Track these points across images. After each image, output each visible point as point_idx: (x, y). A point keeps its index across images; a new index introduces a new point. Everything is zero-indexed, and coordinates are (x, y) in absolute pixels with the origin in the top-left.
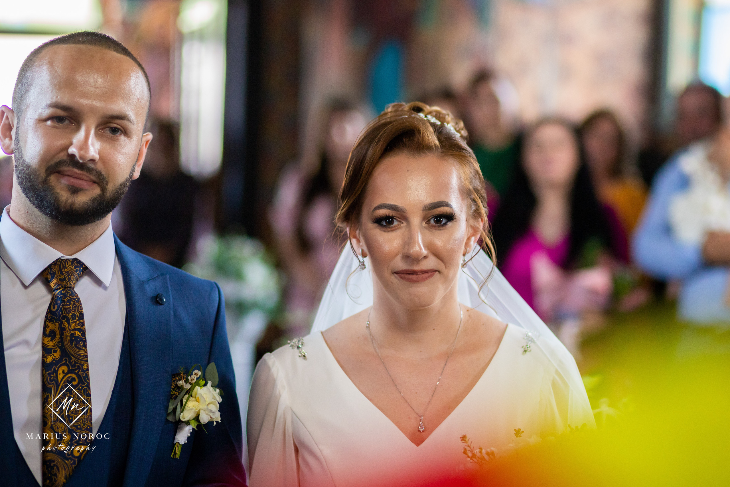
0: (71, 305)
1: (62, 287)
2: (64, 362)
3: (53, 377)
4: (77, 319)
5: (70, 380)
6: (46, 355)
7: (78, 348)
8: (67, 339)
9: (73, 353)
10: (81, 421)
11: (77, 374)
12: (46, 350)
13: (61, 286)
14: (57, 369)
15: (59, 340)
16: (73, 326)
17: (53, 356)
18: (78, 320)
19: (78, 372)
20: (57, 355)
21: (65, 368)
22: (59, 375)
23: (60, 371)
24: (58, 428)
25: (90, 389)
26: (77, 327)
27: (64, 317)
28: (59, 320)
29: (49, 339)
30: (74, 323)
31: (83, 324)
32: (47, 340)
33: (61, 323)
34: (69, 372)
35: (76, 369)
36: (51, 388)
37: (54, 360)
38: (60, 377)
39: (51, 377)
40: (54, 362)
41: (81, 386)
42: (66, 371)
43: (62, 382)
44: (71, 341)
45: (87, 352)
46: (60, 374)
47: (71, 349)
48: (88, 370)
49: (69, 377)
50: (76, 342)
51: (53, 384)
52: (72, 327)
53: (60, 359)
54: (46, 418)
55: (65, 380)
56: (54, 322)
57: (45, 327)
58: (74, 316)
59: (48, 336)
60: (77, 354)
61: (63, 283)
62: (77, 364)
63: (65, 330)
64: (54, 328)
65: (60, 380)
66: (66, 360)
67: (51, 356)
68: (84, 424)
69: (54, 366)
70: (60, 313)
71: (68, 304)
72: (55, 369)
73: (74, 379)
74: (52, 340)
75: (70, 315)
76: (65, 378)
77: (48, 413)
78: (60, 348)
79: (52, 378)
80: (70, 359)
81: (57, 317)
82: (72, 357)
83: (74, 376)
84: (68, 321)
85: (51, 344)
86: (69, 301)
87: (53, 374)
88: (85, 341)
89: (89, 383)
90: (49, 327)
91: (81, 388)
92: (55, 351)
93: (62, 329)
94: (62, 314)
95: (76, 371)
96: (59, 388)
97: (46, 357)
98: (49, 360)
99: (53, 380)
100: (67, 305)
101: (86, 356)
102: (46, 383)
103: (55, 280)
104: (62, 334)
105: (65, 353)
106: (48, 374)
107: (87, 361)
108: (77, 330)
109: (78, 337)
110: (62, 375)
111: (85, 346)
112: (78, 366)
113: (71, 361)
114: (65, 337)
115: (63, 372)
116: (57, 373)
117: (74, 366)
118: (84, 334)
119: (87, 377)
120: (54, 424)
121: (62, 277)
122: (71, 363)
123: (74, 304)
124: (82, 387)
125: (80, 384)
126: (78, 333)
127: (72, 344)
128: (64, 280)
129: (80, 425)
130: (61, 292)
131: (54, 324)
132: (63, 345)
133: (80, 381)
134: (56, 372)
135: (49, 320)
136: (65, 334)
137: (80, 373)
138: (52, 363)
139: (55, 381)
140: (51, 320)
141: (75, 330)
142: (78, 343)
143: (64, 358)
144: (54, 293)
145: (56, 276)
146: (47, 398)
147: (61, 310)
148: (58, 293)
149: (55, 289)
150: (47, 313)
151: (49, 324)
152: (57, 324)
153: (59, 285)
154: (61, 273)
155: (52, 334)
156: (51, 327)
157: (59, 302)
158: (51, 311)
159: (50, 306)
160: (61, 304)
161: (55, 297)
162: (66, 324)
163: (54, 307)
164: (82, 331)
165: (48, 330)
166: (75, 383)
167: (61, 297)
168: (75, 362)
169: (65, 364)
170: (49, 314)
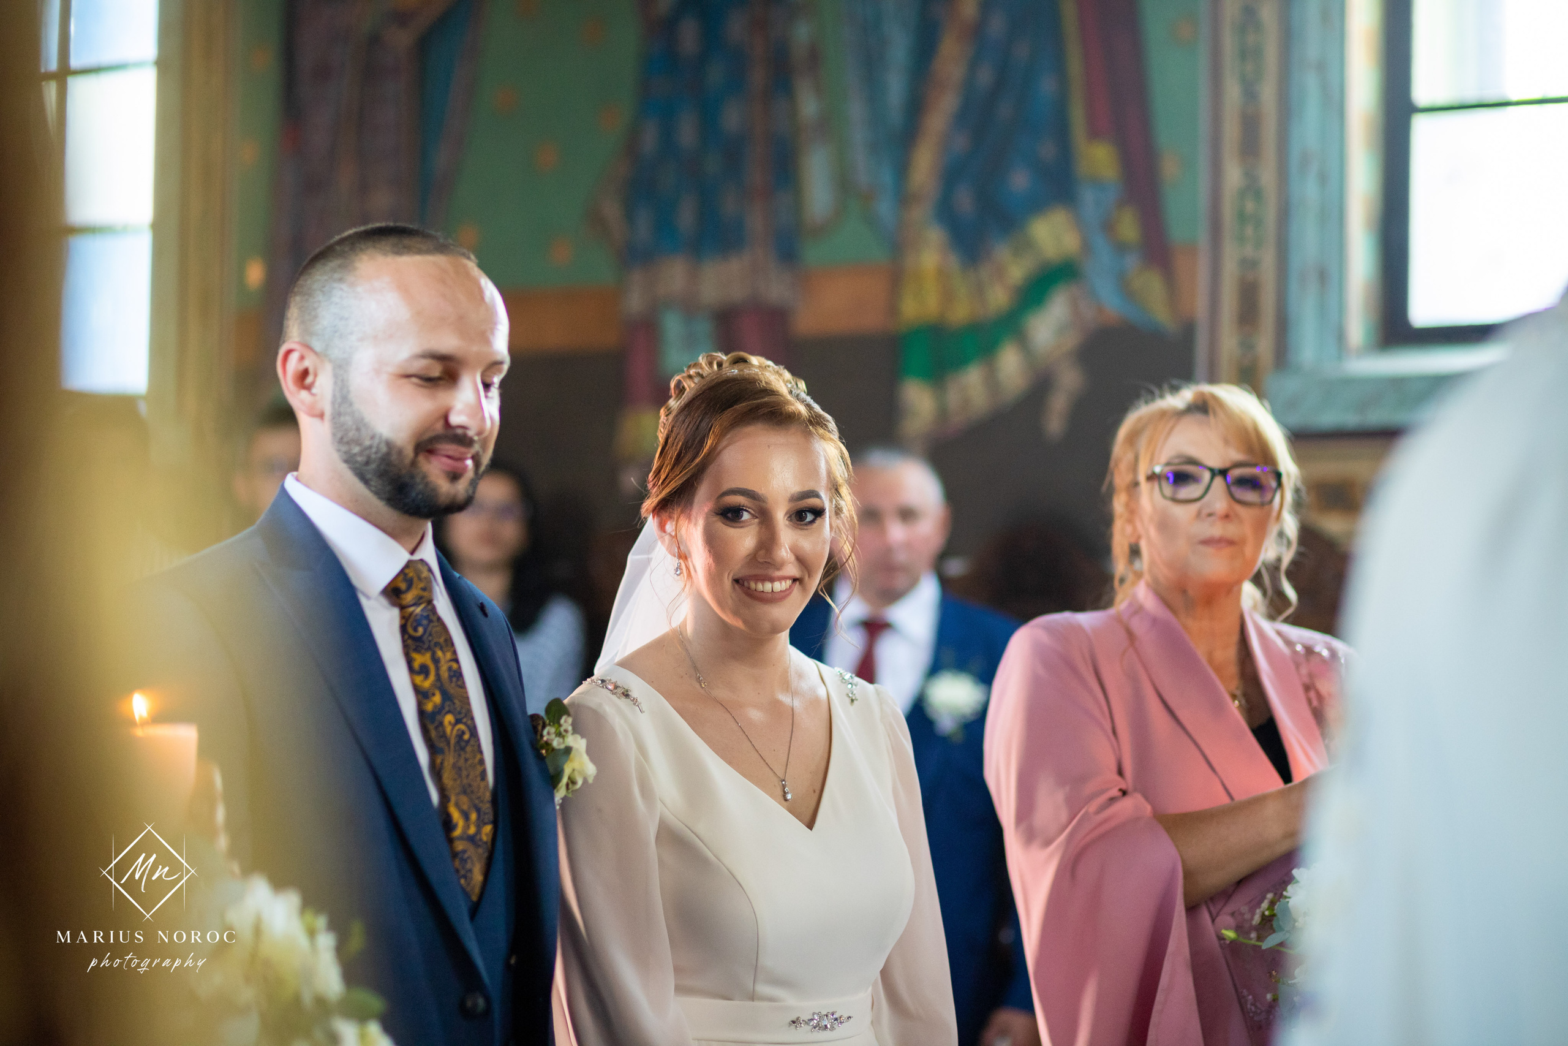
2: (447, 709)
3: (441, 731)
5: (460, 732)
6: (425, 701)
7: (458, 687)
8: (445, 674)
9: (454, 696)
10: (481, 791)
11: (465, 724)
12: (421, 695)
13: (423, 600)
14: (441, 719)
15: (434, 678)
16: (449, 655)
17: (433, 701)
18: (450, 647)
19: (466, 721)
20: (437, 699)
21: (449, 718)
22: (446, 729)
24: (462, 804)
25: (480, 743)
27: (437, 644)
28: (429, 648)
29: (422, 677)
30: (448, 651)
31: (455, 652)
32: (419, 679)
33: (432, 655)
34: (458, 721)
36: (443, 748)
37: (434, 707)
38: (448, 729)
39: (438, 732)
40: (435, 710)
41: (471, 742)
42: (452, 722)
43: (453, 738)
44: (451, 677)
45: (467, 692)
46: (447, 727)
47: (452, 689)
48: (473, 717)
49: (459, 730)
50: (456, 678)
52: (447, 658)
53: (442, 707)
54: (448, 790)
55: (455, 736)
56: (421, 652)
57: (410, 662)
58: (446, 640)
59: (419, 673)
60: (458, 696)
61: (425, 594)
62: (461, 711)
63: (439, 662)
64: (424, 661)
65: (449, 735)
66: (449, 706)
67: (430, 701)
68: (485, 796)
69: (438, 717)
70: (430, 638)
71: (438, 624)
72: (439, 720)
73: (463, 733)
74: (426, 678)
75: (442, 640)
76: (455, 731)
78: (438, 688)
80: (454, 704)
81: (425, 645)
82: (456, 701)
83: (462, 727)
84: (441, 649)
85: (427, 684)
87: (440, 728)
89: (478, 736)
90: (416, 659)
91: (471, 745)
92: (434, 695)
93: (436, 661)
94: (433, 639)
95: (464, 721)
97: (425, 704)
98: (429, 707)
99: (441, 736)
100: (437, 626)
101: (468, 698)
102: (435, 740)
104: (437, 669)
105: (446, 696)
106: (434, 728)
108: (454, 662)
109: (455, 672)
110: (450, 728)
111: (464, 683)
112: (463, 713)
113: (455, 707)
114: (441, 674)
115: (450, 723)
116: (444, 726)
117: (460, 713)
118: (460, 667)
119: (475, 727)
120: (458, 798)
121: (422, 585)
122: (455, 709)
124: (474, 744)
125: (472, 739)
126: (455, 666)
127: (451, 681)
128: (424, 589)
129: (482, 799)
130: (425, 608)
131: (423, 654)
132: (442, 685)
133: (471, 734)
134: (441, 724)
135: (413, 649)
136: (441, 669)
137: (469, 722)
138: (434, 713)
139: (444, 739)
140: (417, 650)
141: (451, 660)
142: (458, 680)
143: (448, 703)
144: (412, 609)
145: (414, 585)
146: (442, 763)
147: (430, 635)
148: (422, 610)
149: (411, 603)
150: (404, 641)
151: (415, 655)
152: (428, 655)
153: (421, 598)
154: (420, 579)
155: (424, 670)
156: (419, 659)
157: (425, 622)
158: (411, 637)
159: (403, 629)
160: (428, 625)
161: (416, 615)
162: (439, 654)
163: (415, 630)
164: (457, 661)
165: (416, 665)
166: (466, 737)
167: (428, 616)
168: (462, 708)
169: (449, 712)
170: (410, 642)
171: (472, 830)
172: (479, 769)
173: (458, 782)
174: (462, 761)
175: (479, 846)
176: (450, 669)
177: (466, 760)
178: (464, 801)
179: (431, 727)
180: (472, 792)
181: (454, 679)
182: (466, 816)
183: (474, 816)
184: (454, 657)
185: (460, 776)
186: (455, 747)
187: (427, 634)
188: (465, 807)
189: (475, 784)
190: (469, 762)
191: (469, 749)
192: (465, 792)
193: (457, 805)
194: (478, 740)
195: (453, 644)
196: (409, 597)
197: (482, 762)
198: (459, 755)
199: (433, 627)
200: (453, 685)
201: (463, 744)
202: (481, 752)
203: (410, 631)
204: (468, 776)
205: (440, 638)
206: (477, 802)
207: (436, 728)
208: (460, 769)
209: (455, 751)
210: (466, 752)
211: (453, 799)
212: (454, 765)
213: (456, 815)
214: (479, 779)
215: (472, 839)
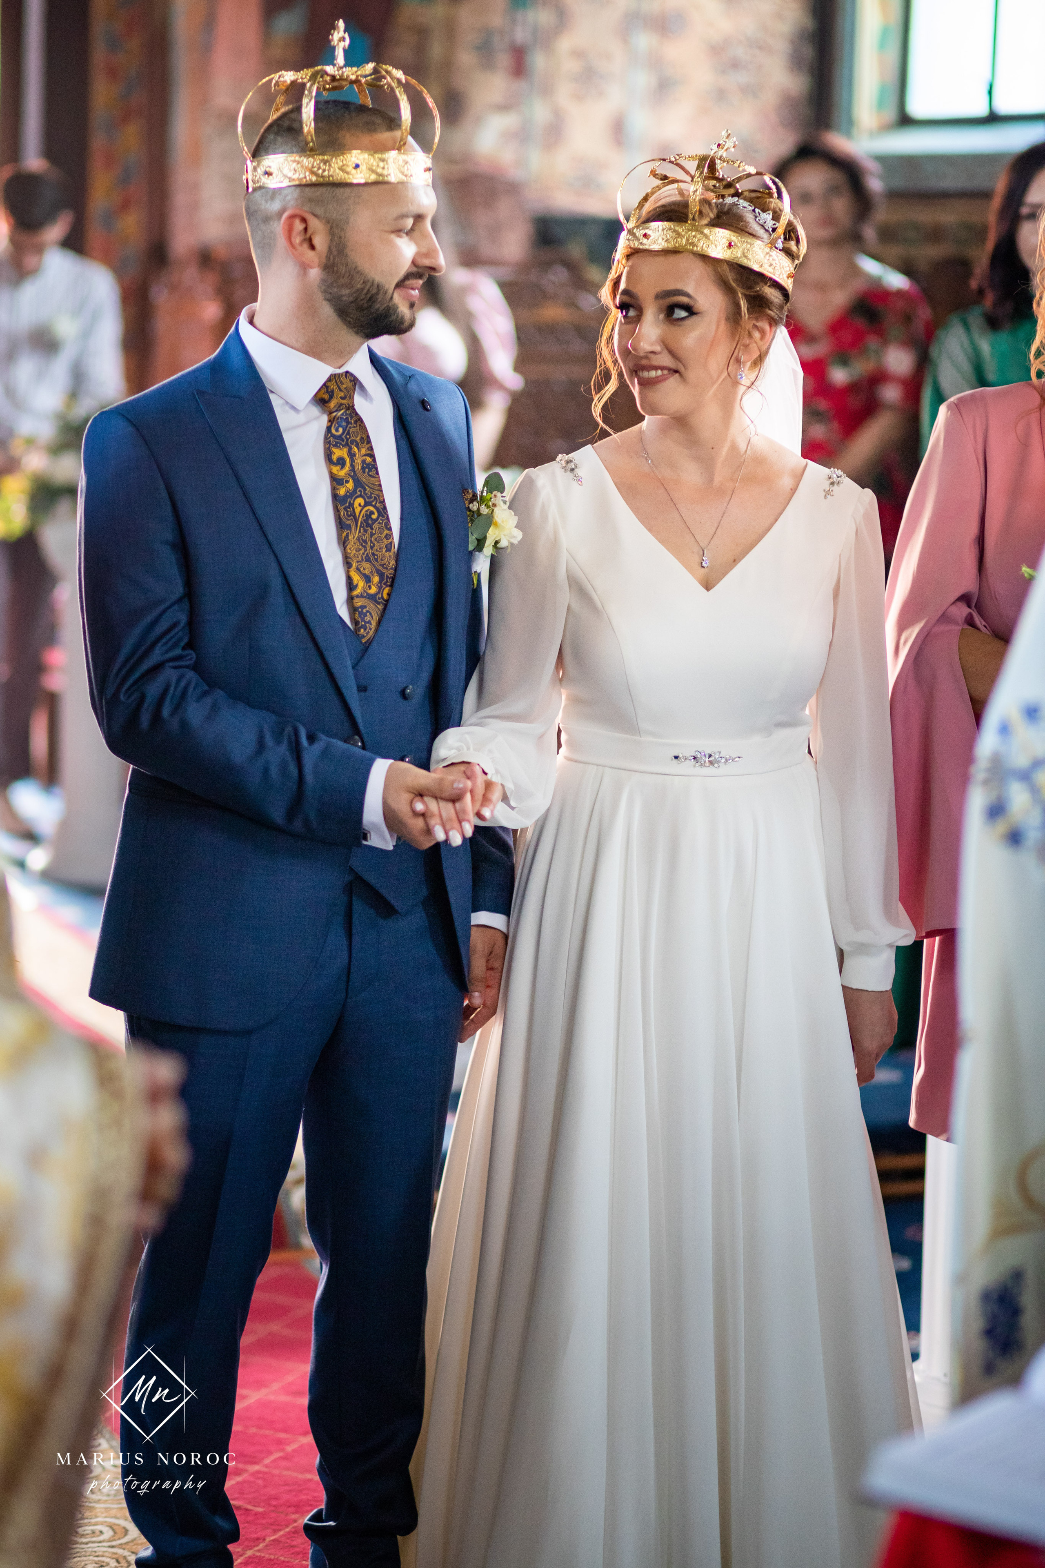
0: (358, 426)
1: (346, 407)
2: (359, 493)
3: (350, 511)
4: (365, 443)
5: (368, 513)
6: (338, 487)
7: (371, 476)
8: (358, 467)
9: (367, 483)
10: (386, 559)
11: (375, 507)
12: (336, 481)
14: (352, 502)
15: (349, 468)
16: (363, 451)
17: (346, 487)
18: (367, 444)
19: (376, 504)
20: (350, 485)
21: (360, 501)
22: (355, 509)
23: (356, 504)
24: (364, 569)
25: (389, 522)
26: (367, 453)
27: (352, 442)
28: (347, 445)
29: (338, 467)
30: (363, 448)
31: (371, 449)
32: (335, 469)
33: (350, 450)
34: (367, 504)
35: (373, 501)
36: (350, 524)
37: (348, 492)
38: (358, 510)
39: (347, 512)
40: (348, 494)
41: (381, 520)
42: (362, 504)
43: (361, 517)
44: (363, 469)
45: (380, 481)
46: (357, 508)
47: (364, 478)
48: (384, 501)
49: (367, 511)
50: (369, 469)
51: (352, 519)
52: (362, 453)
53: (355, 491)
54: (350, 558)
55: (363, 515)
56: (340, 447)
57: (330, 455)
58: (362, 438)
59: (336, 464)
60: (371, 484)
61: (345, 401)
62: (373, 495)
63: (355, 456)
64: (341, 455)
65: (357, 515)
66: (360, 491)
67: (344, 487)
68: (389, 563)
69: (349, 499)
70: (348, 437)
71: (355, 425)
72: (350, 502)
73: (372, 513)
74: (342, 468)
75: (358, 438)
76: (363, 512)
77: (351, 553)
78: (352, 477)
79: (349, 513)
80: (365, 489)
81: (343, 441)
82: (367, 488)
83: (372, 508)
84: (357, 446)
85: (342, 473)
86: (356, 422)
87: (350, 509)
88: (377, 469)
89: (388, 515)
90: (335, 453)
91: (381, 521)
92: (347, 482)
93: (353, 455)
94: (350, 437)
95: (374, 503)
96: (358, 523)
97: (339, 489)
98: (342, 492)
99: (351, 515)
100: (354, 427)
101: (380, 486)
102: (343, 519)
103: (335, 399)
104: (352, 461)
105: (358, 483)
106: (344, 509)
107: (382, 491)
108: (368, 456)
109: (369, 464)
110: (359, 509)
111: (377, 473)
112: (375, 497)
113: (366, 492)
114: (356, 465)
115: (360, 505)
116: (354, 507)
117: (370, 497)
118: (374, 460)
119: (385, 508)
120: (360, 565)
121: (343, 394)
122: (366, 494)
123: (360, 425)
124: (383, 521)
125: (380, 518)
126: (369, 459)
127: (364, 472)
128: (345, 398)
129: (385, 564)
130: (345, 412)
131: (341, 449)
132: (355, 474)
133: (380, 514)
134: (351, 505)
135: (333, 446)
136: (356, 461)
137: (378, 505)
138: (346, 497)
139: (353, 516)
140: (336, 446)
141: (365, 455)
142: (370, 470)
143: (359, 489)
144: (335, 414)
145: (335, 395)
146: (347, 535)
147: (348, 433)
148: (342, 414)
149: (335, 409)
150: (326, 438)
151: (334, 450)
152: (345, 450)
153: (341, 405)
154: (341, 390)
155: (341, 462)
156: (338, 453)
157: (344, 424)
158: (333, 435)
159: (329, 429)
160: (347, 426)
161: (338, 419)
162: (356, 449)
163: (337, 430)
164: (372, 456)
165: (335, 458)
166: (374, 517)
167: (347, 418)
168: (371, 493)
169: (360, 496)
170: (331, 439)
171: (373, 590)
172: (386, 542)
173: (362, 552)
174: (368, 535)
175: (379, 603)
176: (364, 462)
177: (372, 535)
178: (367, 568)
179: (341, 508)
180: (377, 560)
181: (367, 470)
182: (368, 579)
183: (376, 579)
184: (368, 452)
185: (365, 547)
186: (361, 523)
187: (344, 435)
188: (367, 572)
189: (379, 554)
190: (376, 536)
191: (376, 526)
192: (368, 560)
193: (358, 569)
194: (388, 518)
195: (369, 442)
196: (332, 404)
197: (389, 536)
198: (366, 531)
199: (350, 428)
200: (366, 474)
201: (370, 522)
202: (390, 529)
203: (333, 431)
204: (372, 548)
205: (357, 437)
206: (380, 568)
207: (345, 509)
208: (365, 541)
209: (361, 526)
210: (372, 529)
211: (354, 565)
212: (358, 539)
213: (356, 578)
214: (384, 550)
215: (372, 597)
